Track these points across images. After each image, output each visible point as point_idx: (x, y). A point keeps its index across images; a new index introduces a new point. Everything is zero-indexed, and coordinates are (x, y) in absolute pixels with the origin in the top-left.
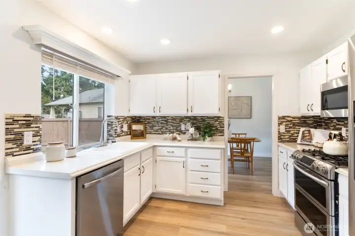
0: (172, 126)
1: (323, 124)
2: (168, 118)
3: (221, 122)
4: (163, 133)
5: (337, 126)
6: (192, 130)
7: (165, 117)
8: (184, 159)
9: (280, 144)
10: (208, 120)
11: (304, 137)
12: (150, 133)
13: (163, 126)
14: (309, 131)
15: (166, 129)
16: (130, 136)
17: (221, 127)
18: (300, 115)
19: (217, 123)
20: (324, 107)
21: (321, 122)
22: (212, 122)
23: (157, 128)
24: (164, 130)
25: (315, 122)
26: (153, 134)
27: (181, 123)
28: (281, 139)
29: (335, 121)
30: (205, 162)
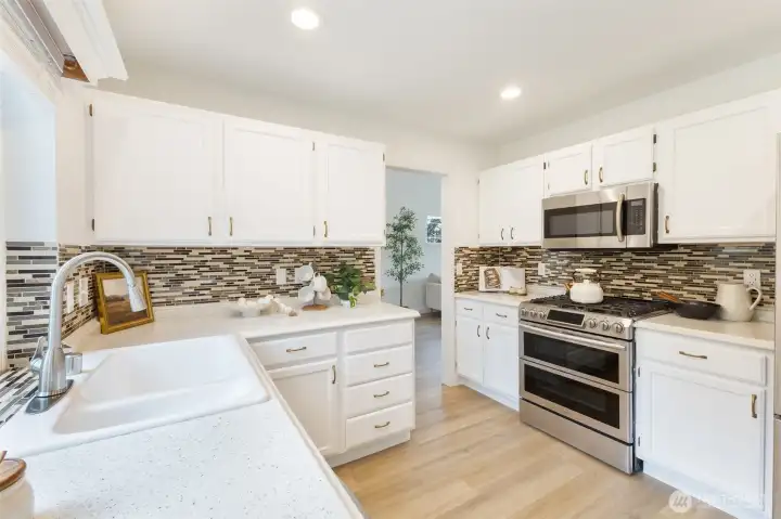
0: (247, 274)
1: (500, 259)
2: (235, 252)
3: (368, 261)
4: (216, 298)
5: (529, 262)
6: (320, 283)
7: (223, 251)
8: (333, 361)
9: (458, 295)
10: (343, 258)
11: (489, 280)
12: (169, 303)
13: (220, 278)
14: (494, 270)
15: (230, 284)
16: (94, 324)
17: (369, 272)
18: (477, 246)
19: (361, 262)
20: (548, 234)
21: (498, 256)
22: (350, 260)
23: (197, 284)
24: (221, 287)
25: (494, 256)
26: (179, 303)
27: (277, 266)
28: (458, 288)
29: (525, 254)
30: (380, 356)
